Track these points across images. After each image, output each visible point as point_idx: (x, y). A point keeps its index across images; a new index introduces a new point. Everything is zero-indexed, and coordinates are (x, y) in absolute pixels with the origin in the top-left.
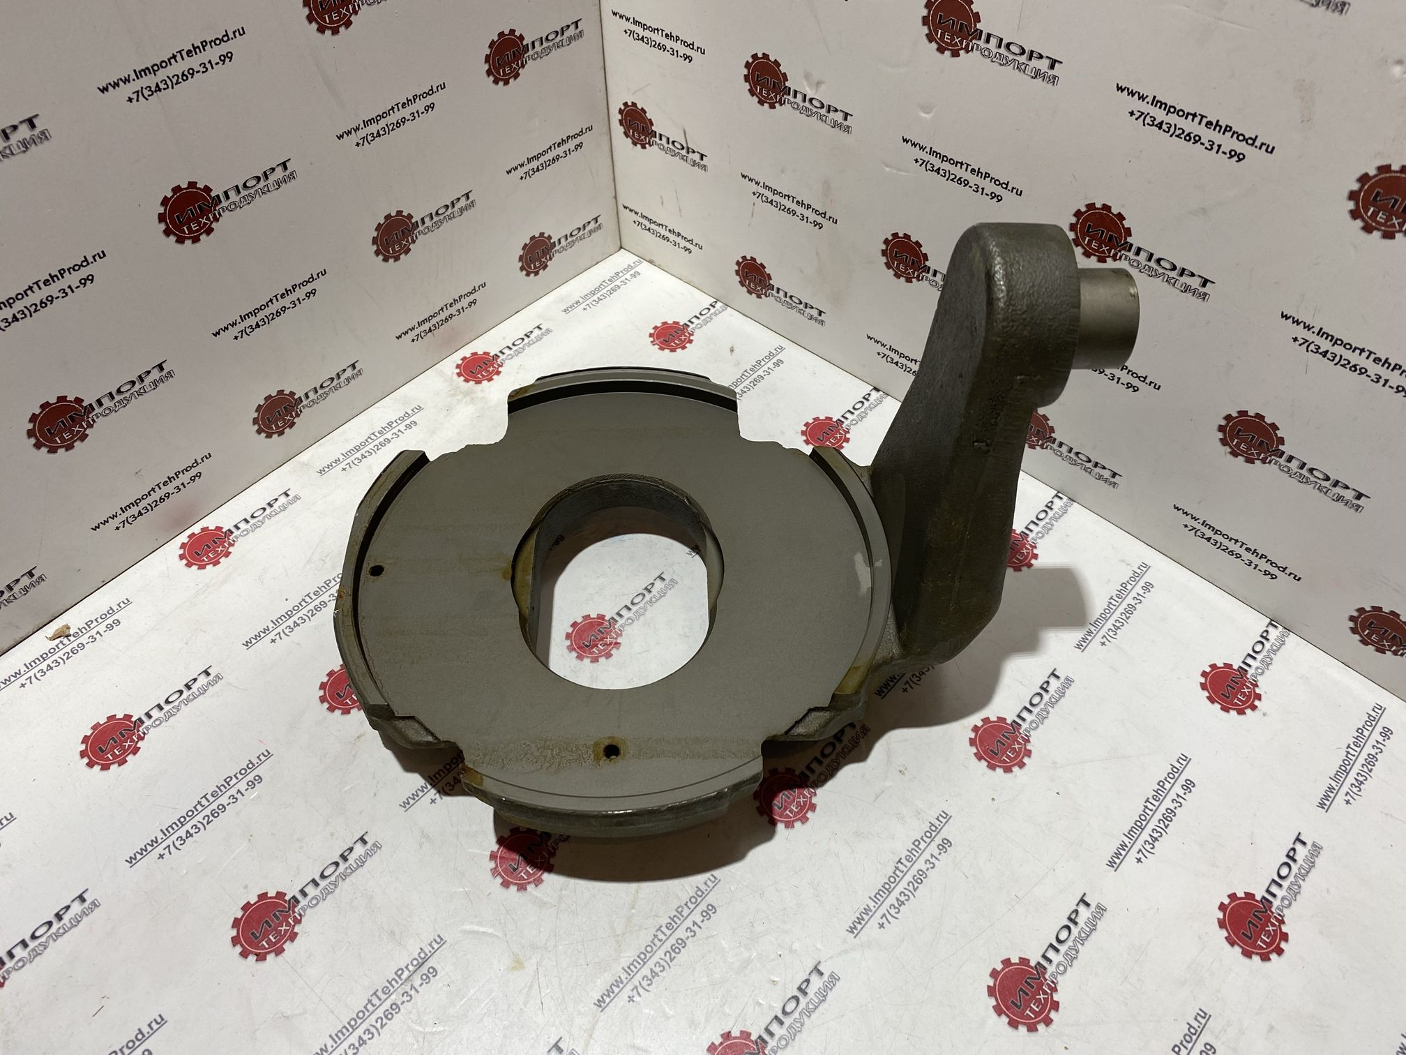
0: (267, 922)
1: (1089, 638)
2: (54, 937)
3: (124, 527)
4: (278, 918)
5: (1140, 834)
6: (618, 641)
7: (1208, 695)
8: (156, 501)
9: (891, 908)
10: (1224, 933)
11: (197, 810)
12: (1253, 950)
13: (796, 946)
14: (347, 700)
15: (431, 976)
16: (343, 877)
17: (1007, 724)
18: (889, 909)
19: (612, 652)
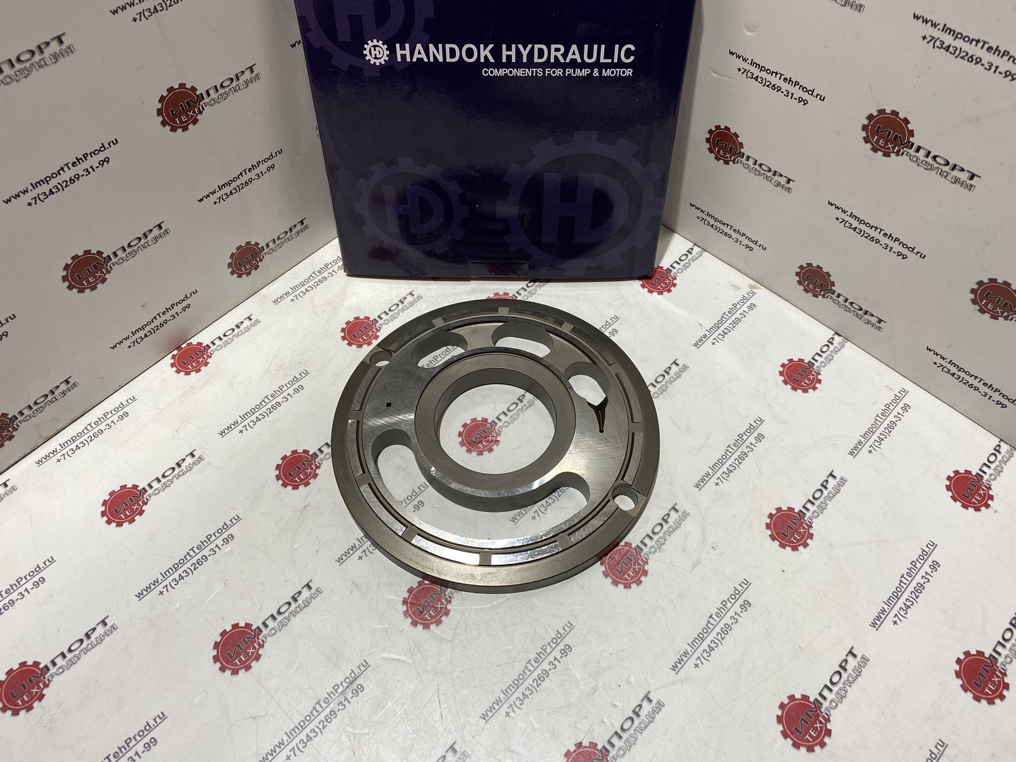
0: (239, 646)
1: (860, 447)
2: (85, 651)
3: (134, 346)
4: (246, 643)
5: (896, 602)
6: (498, 439)
7: (952, 495)
8: (157, 326)
9: (703, 652)
10: (960, 682)
11: (187, 559)
12: (982, 696)
13: (632, 679)
14: (297, 479)
15: (359, 691)
16: (294, 614)
17: (795, 513)
18: (702, 653)
19: (493, 448)
